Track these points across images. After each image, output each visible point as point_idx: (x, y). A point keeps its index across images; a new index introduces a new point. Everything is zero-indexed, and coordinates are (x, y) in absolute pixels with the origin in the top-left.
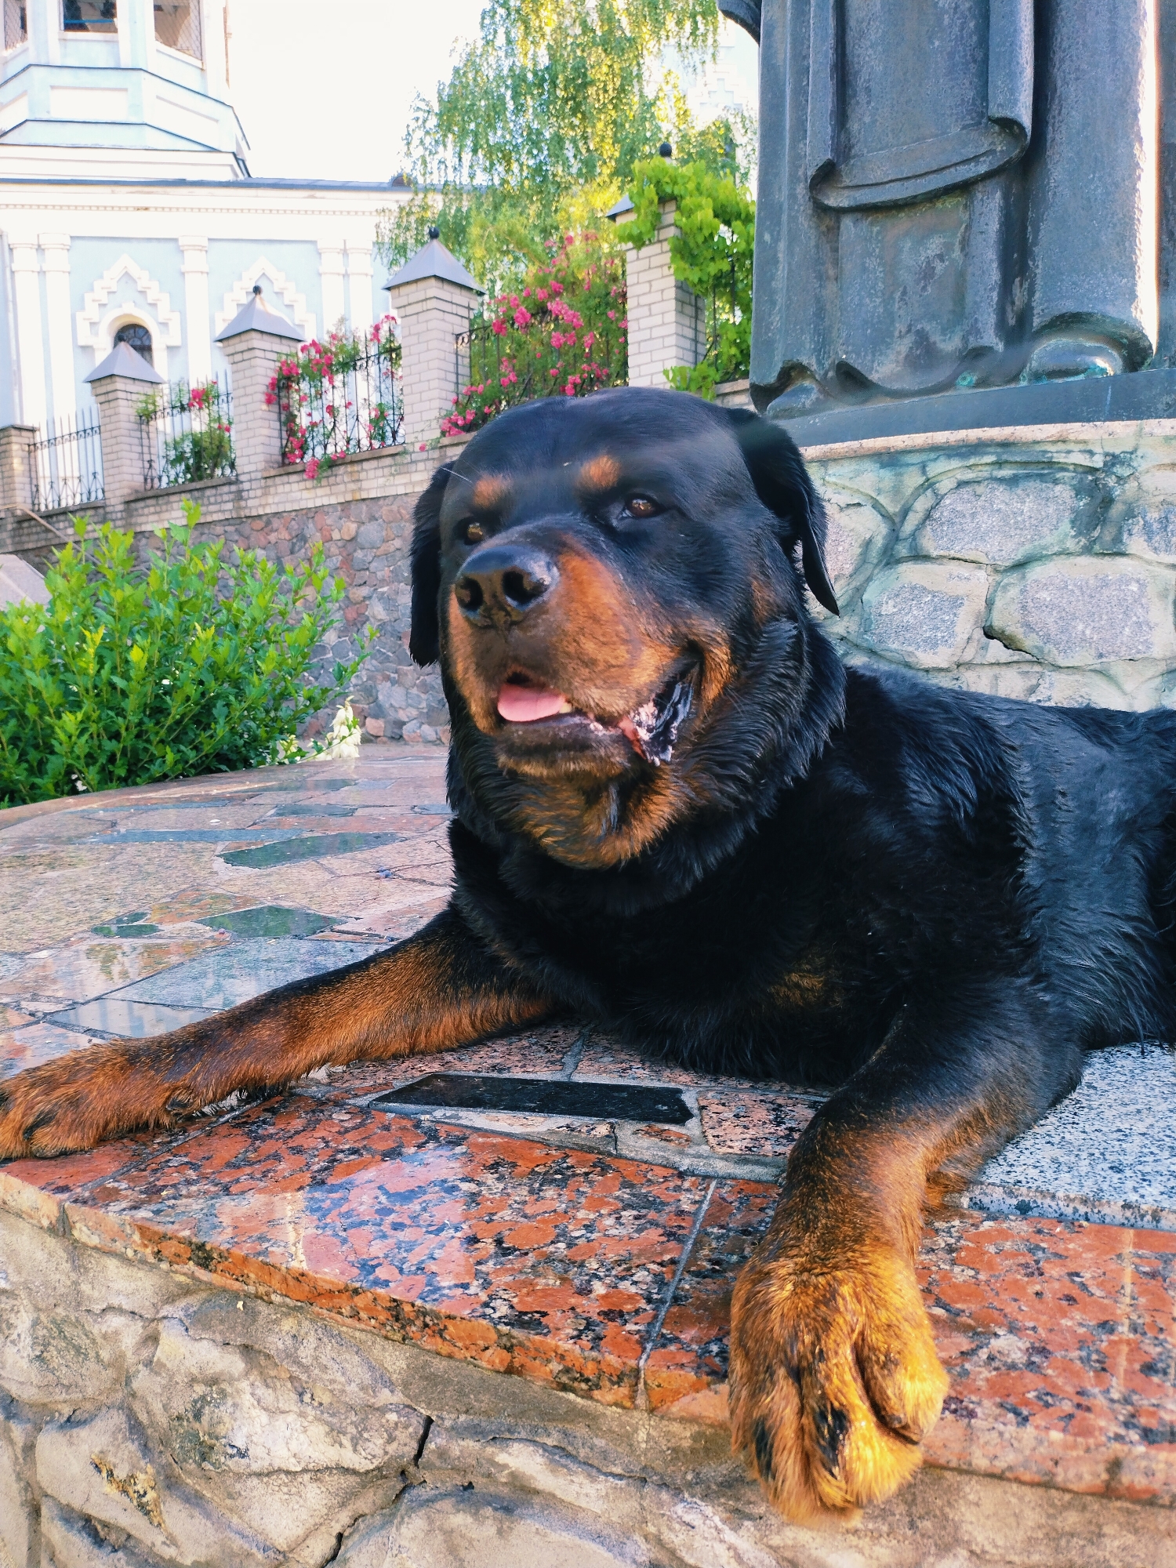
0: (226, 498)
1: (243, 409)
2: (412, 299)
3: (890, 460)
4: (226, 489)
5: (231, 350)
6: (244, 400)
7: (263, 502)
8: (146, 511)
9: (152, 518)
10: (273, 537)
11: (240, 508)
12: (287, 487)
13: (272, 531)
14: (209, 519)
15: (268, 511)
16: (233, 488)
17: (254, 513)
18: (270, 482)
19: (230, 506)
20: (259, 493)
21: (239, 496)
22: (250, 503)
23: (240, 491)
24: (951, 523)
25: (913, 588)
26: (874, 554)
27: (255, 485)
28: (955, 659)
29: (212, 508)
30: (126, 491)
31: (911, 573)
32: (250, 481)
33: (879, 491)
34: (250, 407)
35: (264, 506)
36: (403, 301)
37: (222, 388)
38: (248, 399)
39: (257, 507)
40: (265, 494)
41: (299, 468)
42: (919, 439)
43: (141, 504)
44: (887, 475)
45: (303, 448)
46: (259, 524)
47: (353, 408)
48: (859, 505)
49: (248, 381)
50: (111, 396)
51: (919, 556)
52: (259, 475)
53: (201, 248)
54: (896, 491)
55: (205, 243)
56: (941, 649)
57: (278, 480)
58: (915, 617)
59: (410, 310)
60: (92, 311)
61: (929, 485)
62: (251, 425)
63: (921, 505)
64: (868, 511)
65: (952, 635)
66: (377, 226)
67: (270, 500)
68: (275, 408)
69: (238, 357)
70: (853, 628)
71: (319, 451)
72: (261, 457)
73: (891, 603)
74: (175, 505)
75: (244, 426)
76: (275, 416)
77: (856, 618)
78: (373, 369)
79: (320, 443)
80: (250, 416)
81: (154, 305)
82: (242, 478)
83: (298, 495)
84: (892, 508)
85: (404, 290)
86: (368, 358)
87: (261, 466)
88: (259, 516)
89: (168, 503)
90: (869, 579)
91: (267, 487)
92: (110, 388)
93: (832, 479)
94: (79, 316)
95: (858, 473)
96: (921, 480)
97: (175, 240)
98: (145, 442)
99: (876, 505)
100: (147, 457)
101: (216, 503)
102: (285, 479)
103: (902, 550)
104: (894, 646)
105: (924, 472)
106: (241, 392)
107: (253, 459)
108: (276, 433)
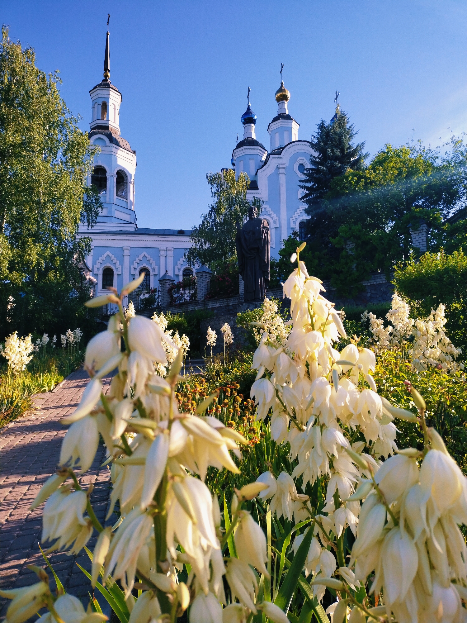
2: (200, 275)
18: (168, 308)
20: (165, 310)
23: (161, 310)
32: (163, 308)
37: (158, 290)
38: (163, 292)
45: (175, 301)
49: (164, 289)
53: (128, 250)
55: (130, 248)
60: (98, 264)
68: (169, 294)
69: (162, 284)
75: (163, 297)
79: (179, 300)
81: (115, 263)
83: (174, 310)
85: (198, 273)
87: (166, 305)
89: (143, 312)
94: (95, 266)
97: (122, 247)
98: (138, 300)
100: (138, 303)
102: (172, 307)
107: (164, 303)
108: (169, 299)
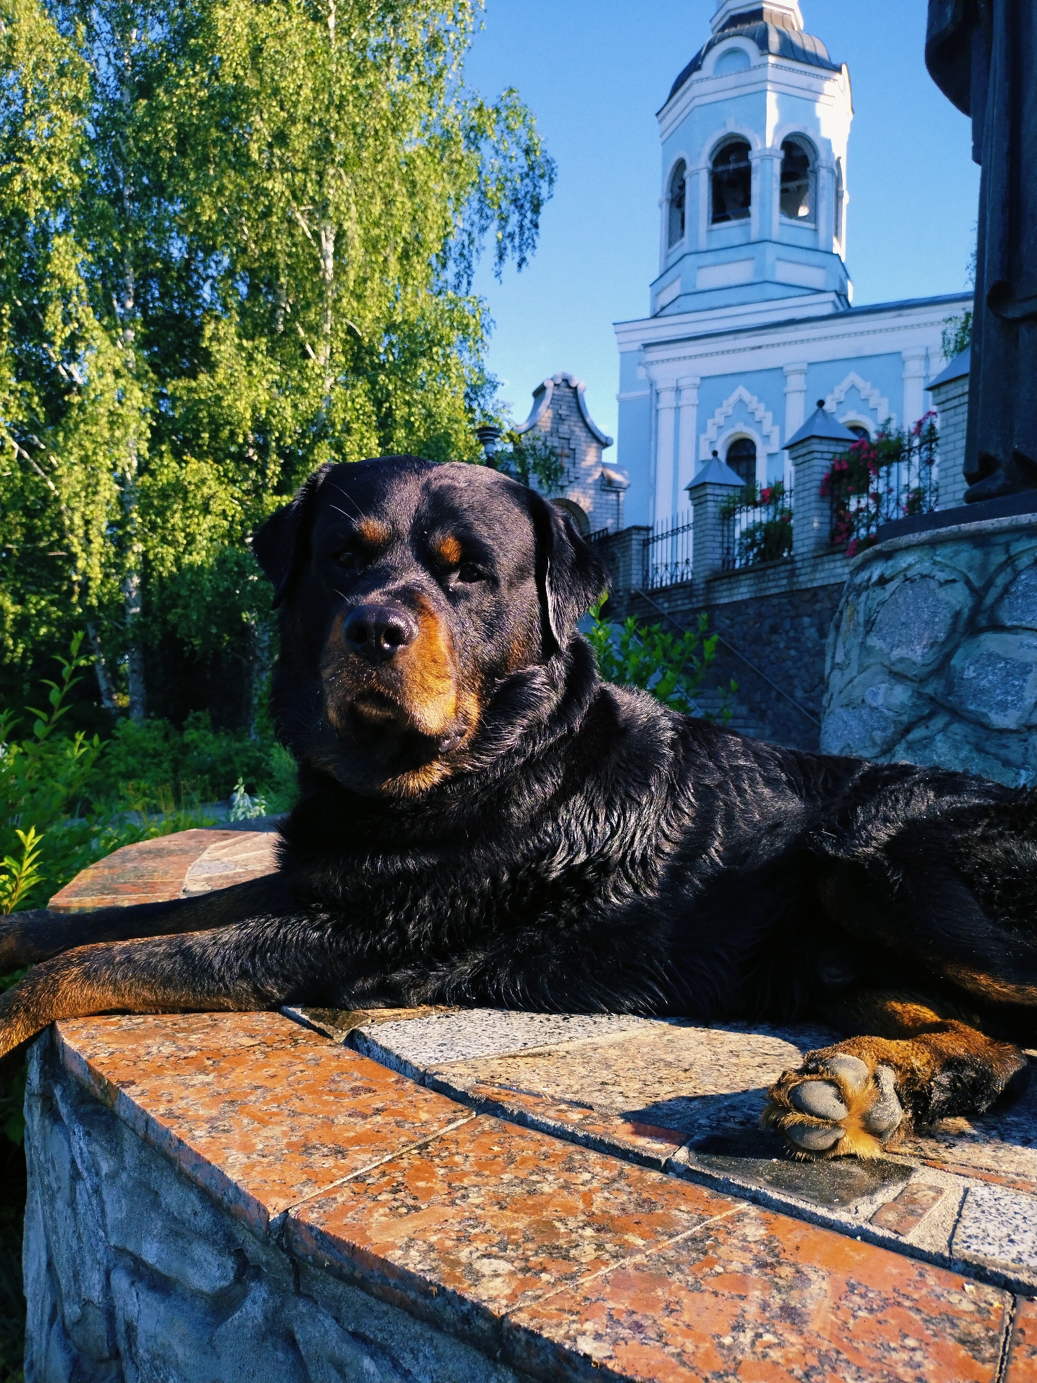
0: (783, 575)
1: (801, 502)
2: (951, 395)
3: (981, 540)
4: (783, 568)
5: (795, 454)
6: (802, 495)
7: (811, 577)
8: (721, 588)
9: (725, 594)
10: (818, 607)
11: (793, 583)
12: (832, 565)
13: (818, 601)
14: (768, 593)
15: (815, 584)
16: (789, 567)
17: (804, 587)
18: (818, 561)
19: (784, 582)
20: (809, 570)
21: (793, 574)
22: (802, 579)
23: (794, 570)
24: (1024, 596)
25: (990, 655)
26: (961, 624)
27: (806, 563)
28: (1023, 722)
29: (771, 584)
30: (708, 573)
31: (991, 642)
32: (803, 560)
33: (970, 568)
34: (807, 500)
35: (812, 581)
36: (942, 398)
37: (787, 486)
38: (806, 493)
39: (805, 582)
40: (814, 571)
41: (843, 547)
42: (1005, 521)
43: (718, 583)
44: (977, 553)
45: (851, 529)
46: (808, 596)
47: (894, 493)
48: (954, 581)
49: (806, 479)
50: (703, 499)
51: (998, 627)
52: (810, 555)
53: (800, 372)
54: (983, 567)
55: (805, 367)
56: (1010, 712)
57: (825, 559)
58: (990, 682)
59: (948, 405)
60: (711, 432)
61: (1011, 561)
62: (806, 514)
63: (1000, 581)
64: (960, 587)
65: (1021, 699)
66: (944, 333)
67: (818, 576)
68: (829, 499)
69: (800, 460)
70: (941, 690)
71: (863, 532)
72: (812, 541)
73: (972, 668)
74: (743, 583)
75: (800, 516)
76: (826, 505)
77: (943, 681)
78: (916, 459)
79: (864, 526)
80: (806, 507)
81: (760, 422)
82: (797, 558)
83: (840, 571)
84: (977, 584)
85: (943, 389)
86: (910, 450)
87: (812, 548)
88: (808, 590)
89: (738, 581)
90: (957, 647)
91: (815, 565)
92: (703, 493)
93: (938, 559)
94: (702, 437)
95: (957, 553)
96: (1003, 558)
97: (781, 368)
98: (726, 533)
99: (968, 582)
100: (726, 545)
101: (774, 580)
102: (831, 557)
103: (983, 621)
104: (972, 707)
105: (1007, 551)
106: (801, 488)
107: (807, 542)
108: (827, 520)
